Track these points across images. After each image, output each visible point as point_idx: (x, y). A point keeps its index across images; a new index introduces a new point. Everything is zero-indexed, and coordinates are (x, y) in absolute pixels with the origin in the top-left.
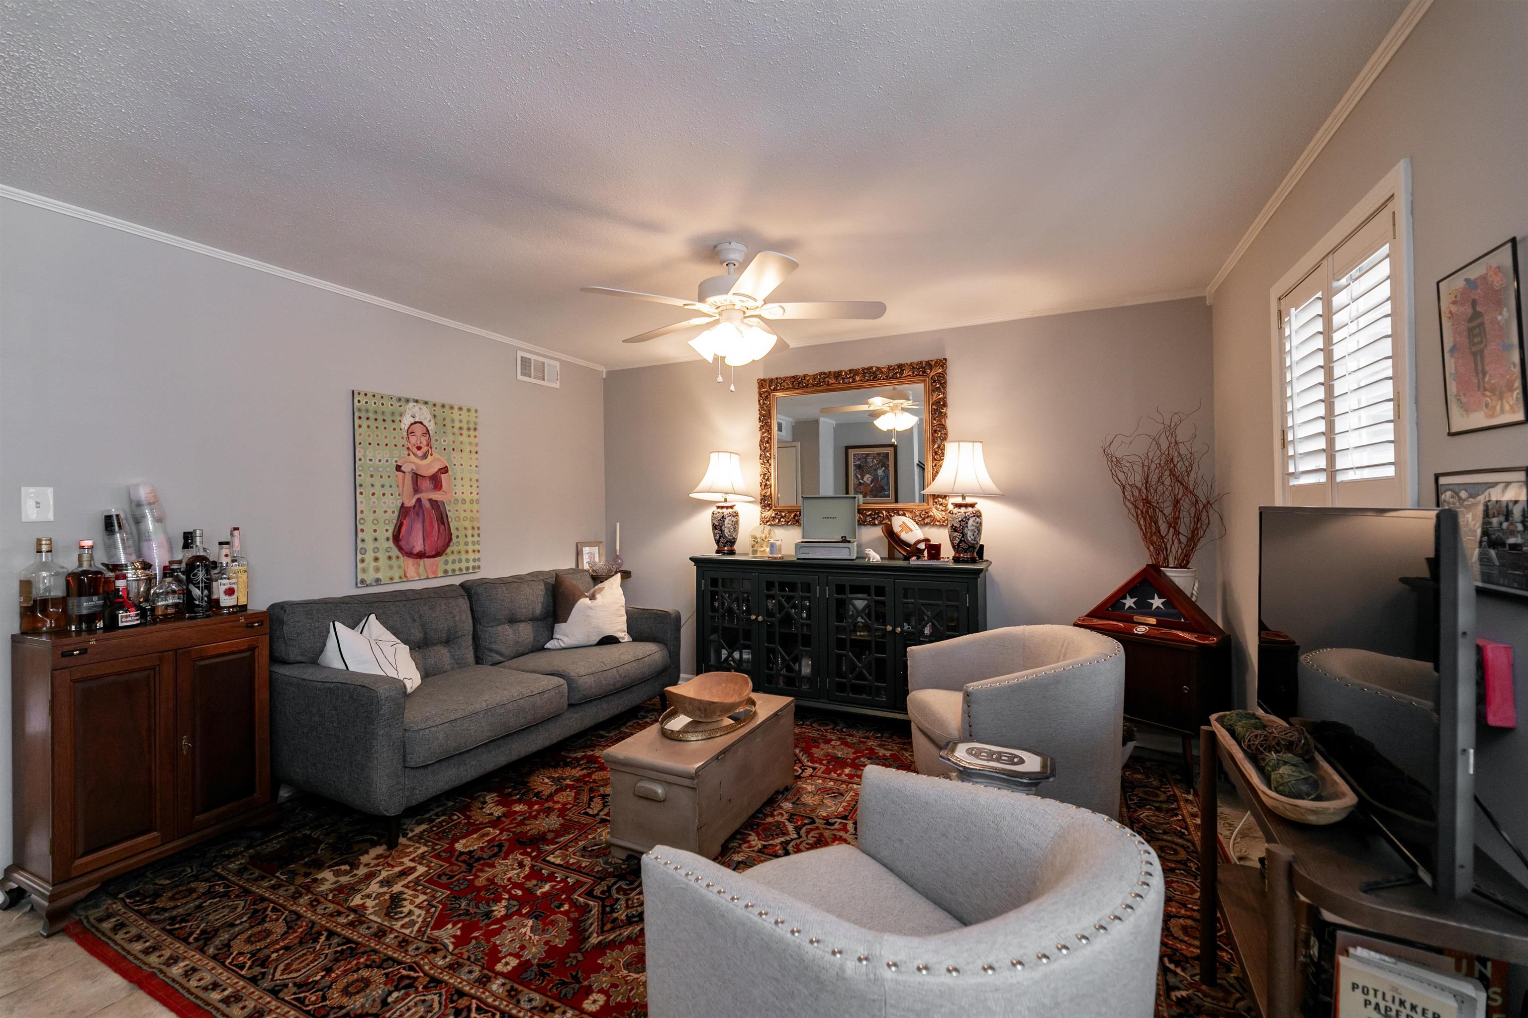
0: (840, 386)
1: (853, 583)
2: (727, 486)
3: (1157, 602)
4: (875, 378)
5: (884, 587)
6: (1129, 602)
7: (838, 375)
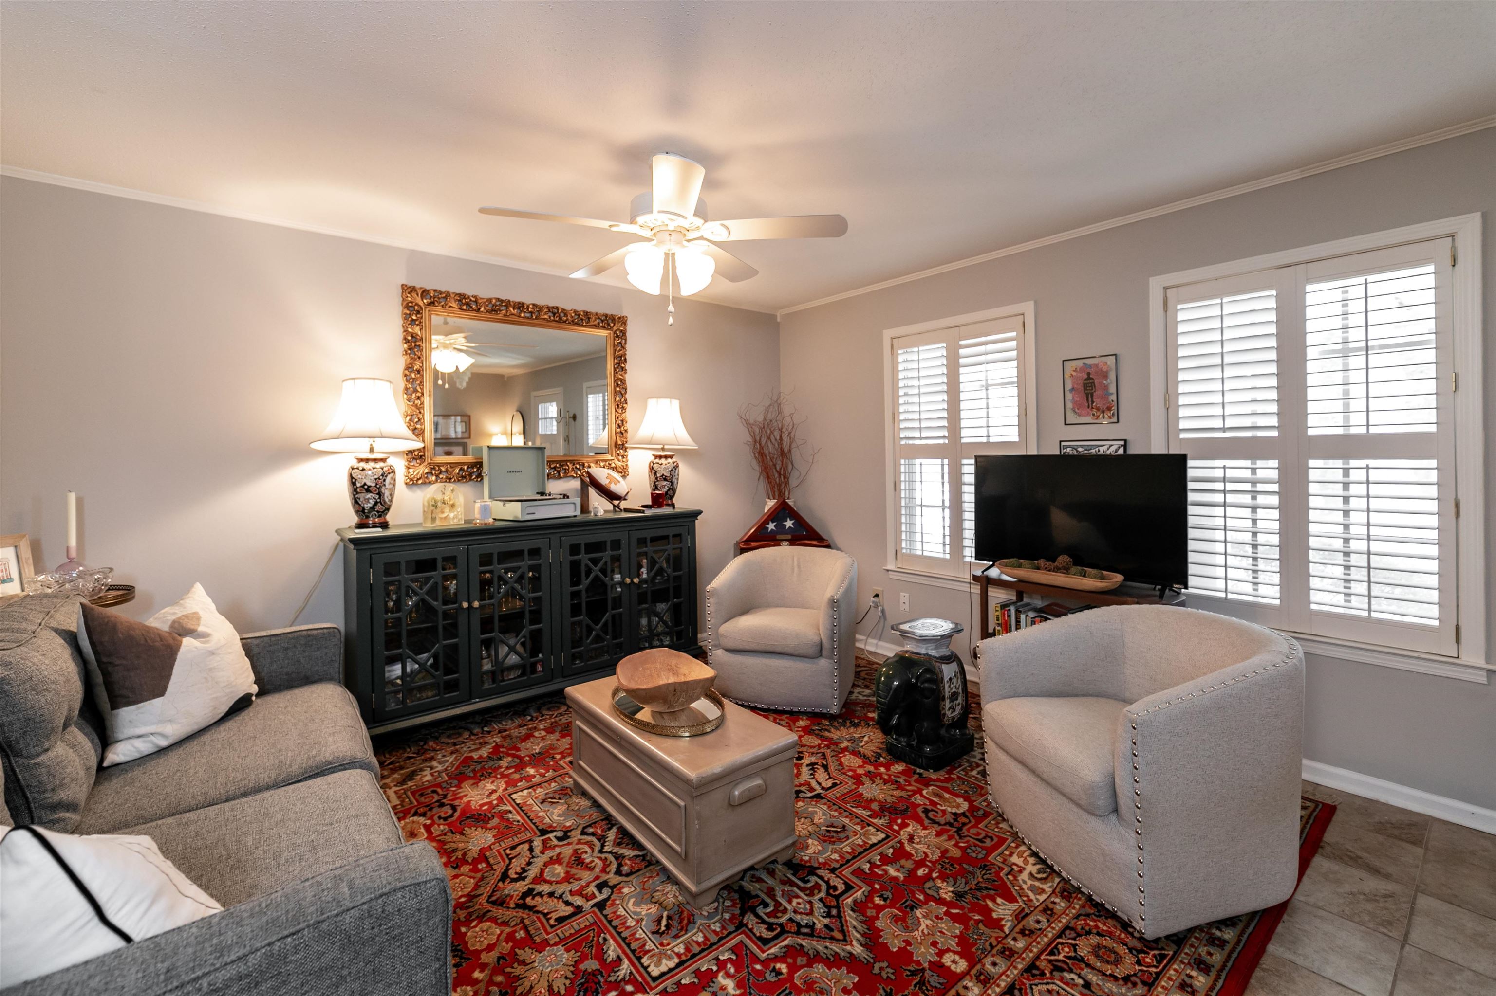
0: (521, 320)
1: (588, 541)
2: (371, 427)
3: (789, 524)
4: (560, 321)
5: (619, 540)
6: (771, 526)
7: (520, 306)
